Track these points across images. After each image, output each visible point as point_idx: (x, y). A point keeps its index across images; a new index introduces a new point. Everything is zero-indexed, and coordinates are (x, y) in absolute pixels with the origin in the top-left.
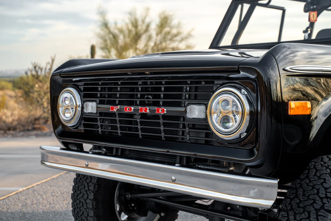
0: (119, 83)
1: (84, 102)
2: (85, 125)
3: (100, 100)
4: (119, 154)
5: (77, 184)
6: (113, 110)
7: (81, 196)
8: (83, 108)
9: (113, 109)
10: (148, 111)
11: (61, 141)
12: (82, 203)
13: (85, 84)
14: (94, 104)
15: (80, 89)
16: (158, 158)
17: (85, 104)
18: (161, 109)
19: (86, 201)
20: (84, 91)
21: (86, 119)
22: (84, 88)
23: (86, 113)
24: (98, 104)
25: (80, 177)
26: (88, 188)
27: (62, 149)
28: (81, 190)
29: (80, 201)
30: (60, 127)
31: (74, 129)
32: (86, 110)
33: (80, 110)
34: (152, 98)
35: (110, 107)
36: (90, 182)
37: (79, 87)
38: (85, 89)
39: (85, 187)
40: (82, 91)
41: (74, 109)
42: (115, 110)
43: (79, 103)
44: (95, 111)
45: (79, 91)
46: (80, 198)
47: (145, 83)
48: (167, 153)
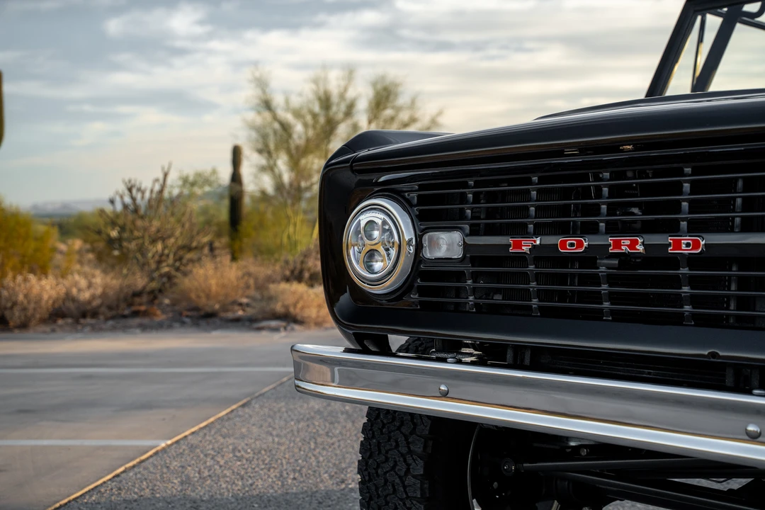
0: (535, 179)
1: (424, 231)
2: (422, 291)
3: (471, 226)
4: (527, 362)
5: (373, 437)
6: (521, 248)
7: (387, 466)
8: (419, 247)
9: (518, 245)
10: (640, 248)
11: (351, 332)
12: (393, 486)
13: (422, 188)
14: (456, 236)
15: (408, 201)
16: (649, 373)
17: (426, 237)
18: (686, 242)
19: (403, 482)
20: (419, 204)
21: (426, 275)
22: (419, 197)
23: (429, 259)
24: (467, 235)
25: (382, 421)
26: (409, 448)
27: (348, 351)
28: (387, 452)
29: (386, 481)
30: (345, 298)
31: (388, 301)
32: (430, 253)
33: (411, 252)
34: (640, 213)
35: (511, 241)
36: (411, 433)
37: (406, 194)
38: (422, 200)
39: (397, 446)
40: (415, 206)
41: (393, 252)
42: (525, 249)
43: (408, 234)
44: (457, 253)
45: (405, 204)
46: (385, 473)
47: (622, 175)
48: (712, 360)
